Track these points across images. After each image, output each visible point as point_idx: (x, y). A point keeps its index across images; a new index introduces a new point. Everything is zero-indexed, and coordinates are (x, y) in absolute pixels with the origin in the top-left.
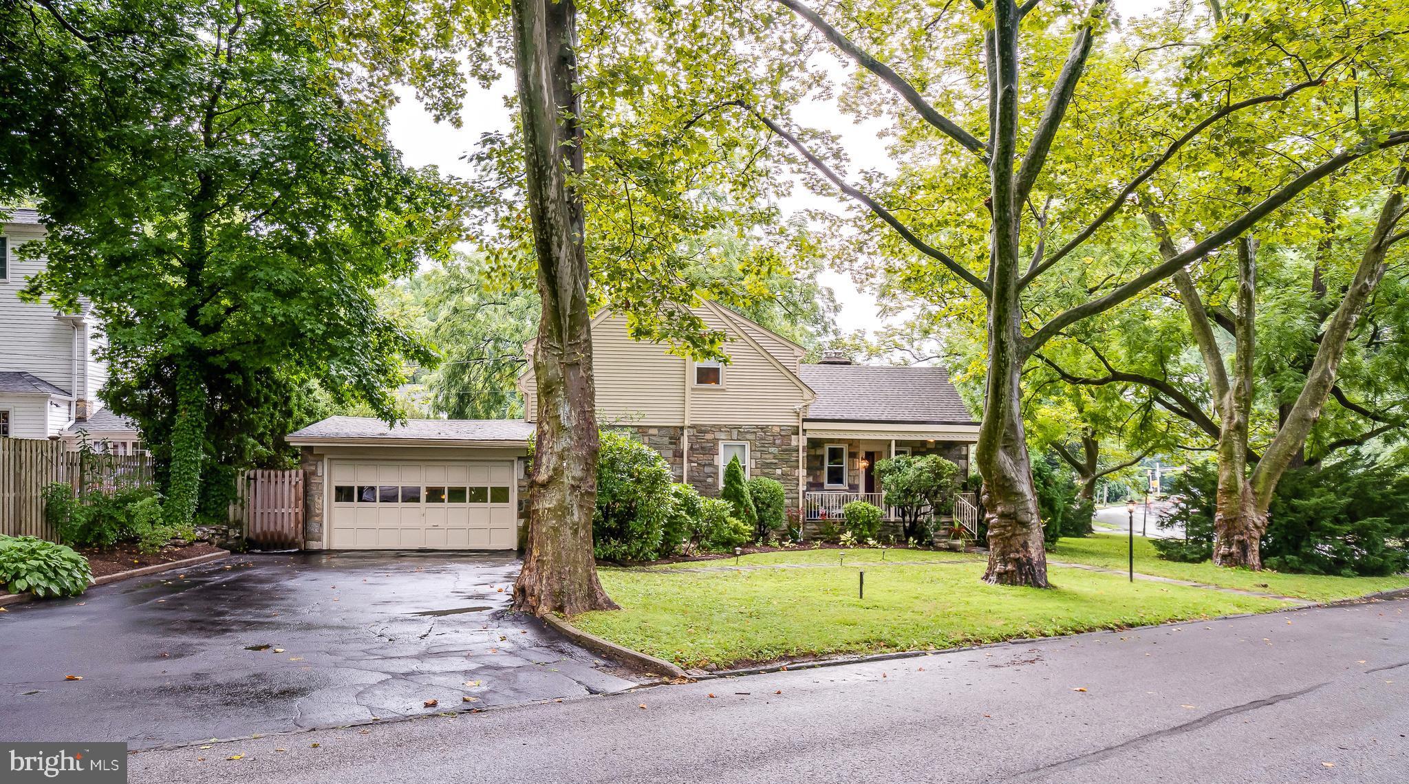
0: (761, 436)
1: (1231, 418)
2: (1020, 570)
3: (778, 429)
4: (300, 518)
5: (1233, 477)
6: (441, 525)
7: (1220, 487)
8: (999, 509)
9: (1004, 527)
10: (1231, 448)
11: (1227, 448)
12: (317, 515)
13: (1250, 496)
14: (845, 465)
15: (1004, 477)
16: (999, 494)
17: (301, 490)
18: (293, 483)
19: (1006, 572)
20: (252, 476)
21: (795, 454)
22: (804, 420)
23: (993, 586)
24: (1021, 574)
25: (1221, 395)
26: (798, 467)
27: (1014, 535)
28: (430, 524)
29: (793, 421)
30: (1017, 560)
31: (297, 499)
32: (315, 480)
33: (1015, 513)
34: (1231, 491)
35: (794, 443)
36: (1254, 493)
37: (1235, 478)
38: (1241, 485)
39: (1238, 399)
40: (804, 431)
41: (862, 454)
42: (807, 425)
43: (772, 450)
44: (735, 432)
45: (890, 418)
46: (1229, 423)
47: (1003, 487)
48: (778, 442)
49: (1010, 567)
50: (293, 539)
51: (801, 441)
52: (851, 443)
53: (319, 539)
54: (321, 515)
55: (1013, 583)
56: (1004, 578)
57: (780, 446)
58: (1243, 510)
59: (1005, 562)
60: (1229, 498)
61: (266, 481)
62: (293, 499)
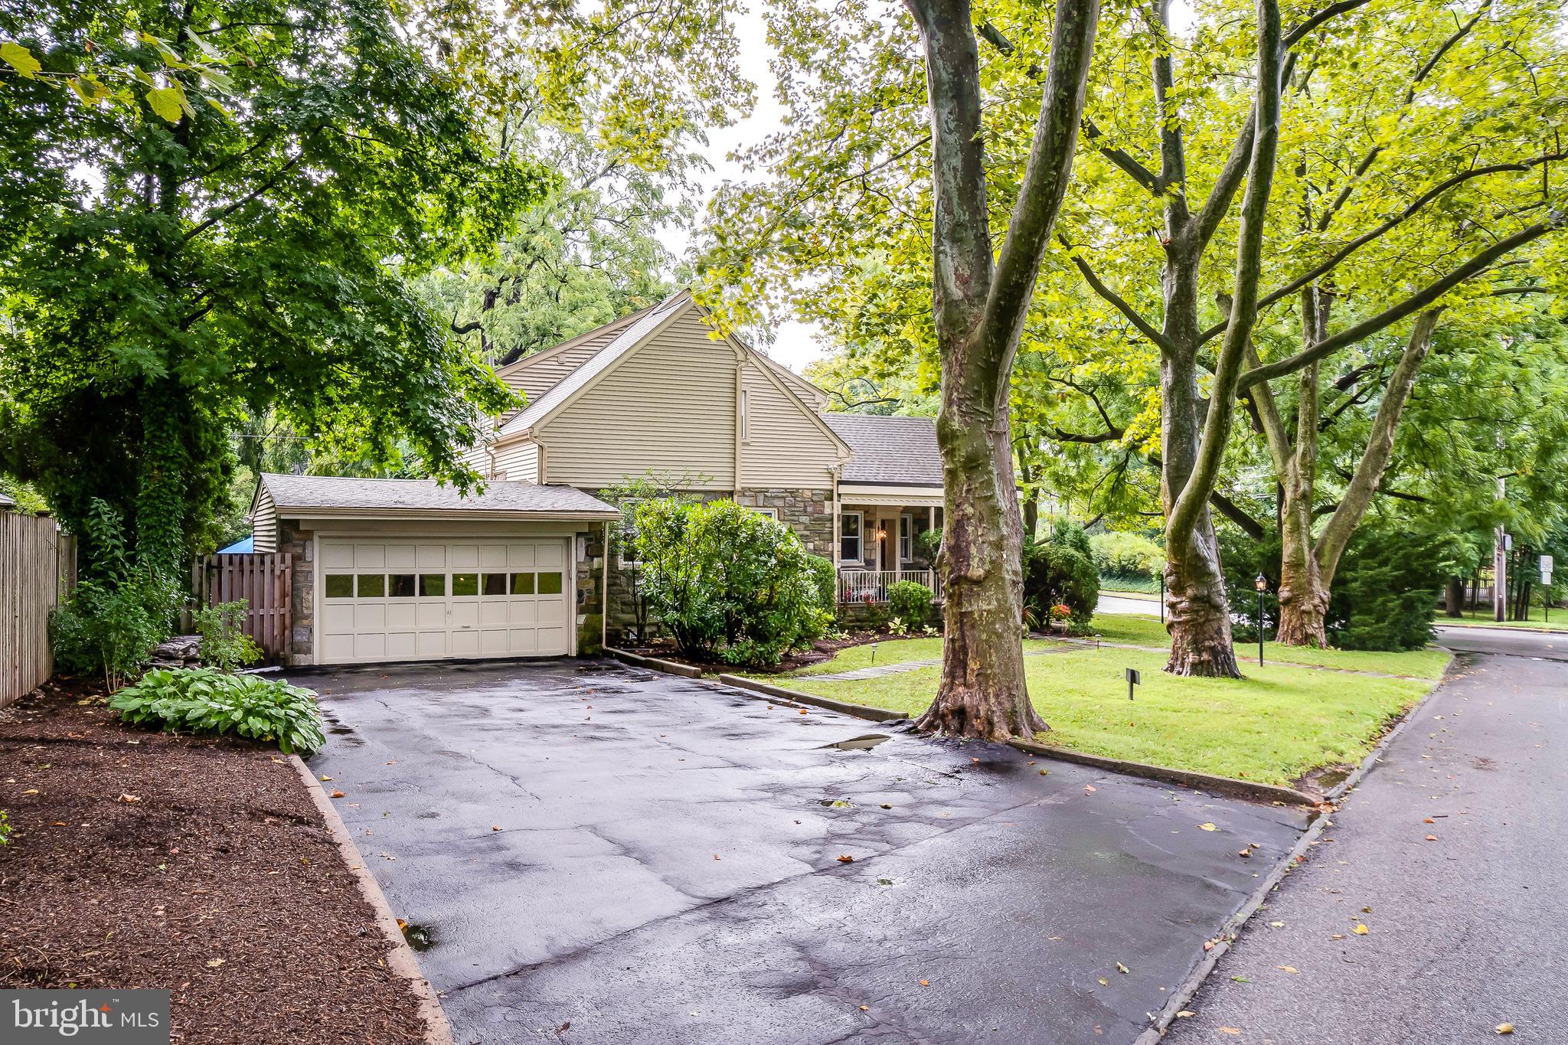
0: (791, 502)
1: (1297, 486)
2: (1216, 659)
3: (808, 494)
4: (288, 621)
5: (1299, 550)
6: (473, 626)
7: (1285, 559)
8: (1190, 592)
9: (1197, 612)
10: (1298, 518)
11: (1293, 518)
12: (306, 617)
13: (1316, 569)
14: (861, 536)
15: (1198, 556)
16: (1190, 574)
17: (288, 581)
18: (277, 572)
19: (1201, 663)
20: (215, 562)
21: (828, 525)
22: (840, 483)
23: (1188, 679)
24: (1217, 664)
25: (1285, 461)
26: (832, 540)
27: (1207, 620)
28: (458, 625)
29: (827, 485)
30: (1212, 649)
31: (283, 595)
32: (302, 567)
33: (1209, 596)
34: (1297, 565)
35: (827, 511)
36: (1320, 567)
37: (1302, 550)
38: (1307, 558)
39: (1303, 465)
40: (839, 495)
41: (878, 524)
42: (843, 489)
43: (804, 519)
44: (761, 497)
45: (887, 479)
46: (1295, 491)
47: (1195, 567)
48: (809, 509)
49: (1205, 656)
50: (277, 653)
51: (834, 509)
52: (867, 509)
53: (309, 651)
54: (310, 616)
55: (1211, 674)
56: (1198, 669)
57: (812, 514)
58: (1310, 584)
59: (1198, 651)
60: (1296, 571)
61: (236, 569)
62: (277, 595)
